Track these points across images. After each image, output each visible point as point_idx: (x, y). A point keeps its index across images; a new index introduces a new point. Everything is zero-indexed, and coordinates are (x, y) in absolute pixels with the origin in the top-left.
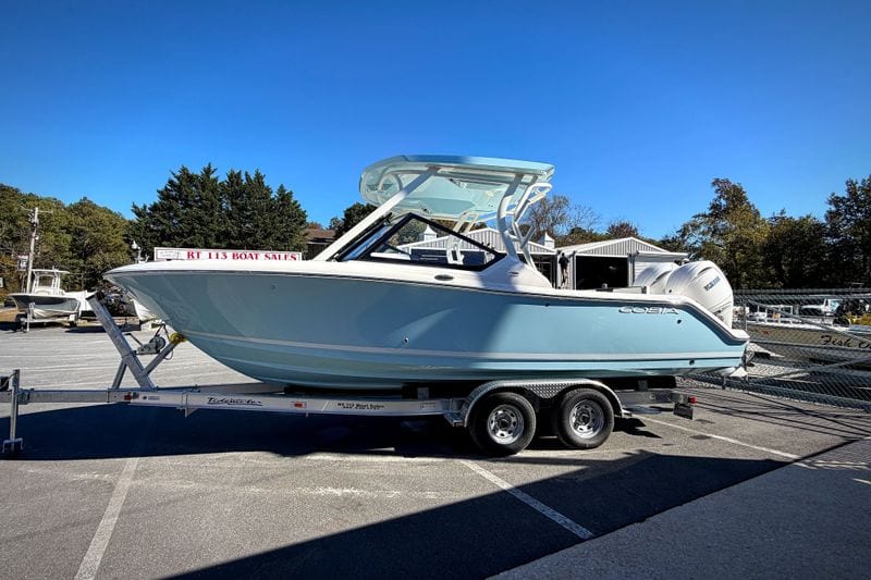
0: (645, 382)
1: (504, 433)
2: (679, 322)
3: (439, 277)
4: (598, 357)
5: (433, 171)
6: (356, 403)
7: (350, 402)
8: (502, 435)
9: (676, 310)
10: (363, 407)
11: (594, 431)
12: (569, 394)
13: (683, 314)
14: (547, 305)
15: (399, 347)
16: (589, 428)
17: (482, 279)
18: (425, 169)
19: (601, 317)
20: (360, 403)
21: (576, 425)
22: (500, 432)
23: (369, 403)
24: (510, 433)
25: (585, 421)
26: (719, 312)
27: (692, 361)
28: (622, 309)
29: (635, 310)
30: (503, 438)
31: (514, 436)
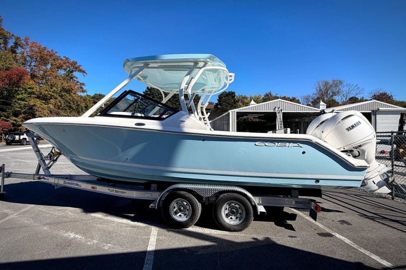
0: (297, 192)
1: (182, 215)
2: (304, 153)
3: (137, 124)
4: (242, 174)
5: (146, 66)
6: (115, 189)
7: (113, 189)
8: (180, 216)
9: (301, 145)
10: (118, 192)
11: (240, 220)
12: (222, 196)
13: (306, 147)
14: (204, 140)
15: (124, 162)
16: (237, 218)
17: (163, 125)
18: (142, 65)
19: (242, 149)
20: (117, 190)
21: (227, 215)
22: (180, 214)
23: (120, 190)
24: (185, 215)
25: (233, 213)
26: (360, 146)
27: (317, 181)
28: (257, 143)
29: (266, 144)
30: (181, 218)
31: (187, 218)
